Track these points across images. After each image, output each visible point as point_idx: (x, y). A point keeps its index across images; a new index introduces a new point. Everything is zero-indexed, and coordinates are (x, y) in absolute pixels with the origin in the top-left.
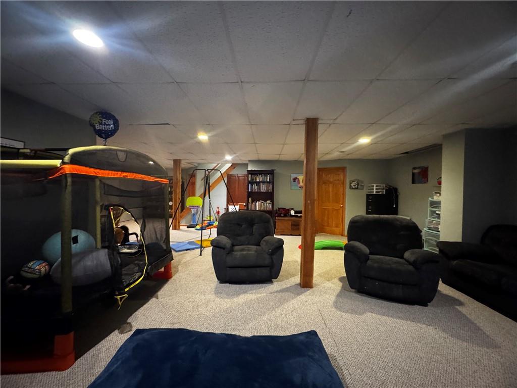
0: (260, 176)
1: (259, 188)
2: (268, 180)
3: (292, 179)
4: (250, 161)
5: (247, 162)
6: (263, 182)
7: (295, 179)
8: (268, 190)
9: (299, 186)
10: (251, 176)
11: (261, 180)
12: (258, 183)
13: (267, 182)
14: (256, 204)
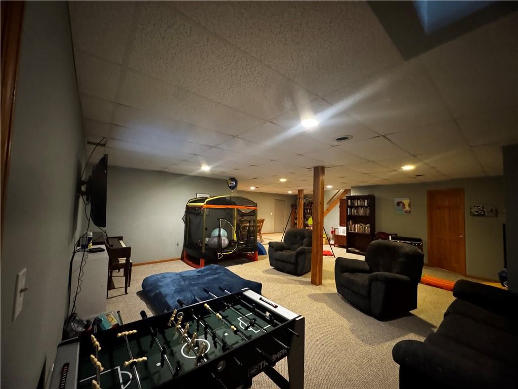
0: (359, 201)
1: (358, 212)
2: (366, 205)
3: (395, 203)
4: (352, 187)
5: (350, 188)
6: (362, 207)
7: (399, 204)
8: (366, 214)
9: (405, 210)
10: (351, 202)
11: (359, 204)
12: (357, 208)
13: (364, 206)
14: (355, 227)
